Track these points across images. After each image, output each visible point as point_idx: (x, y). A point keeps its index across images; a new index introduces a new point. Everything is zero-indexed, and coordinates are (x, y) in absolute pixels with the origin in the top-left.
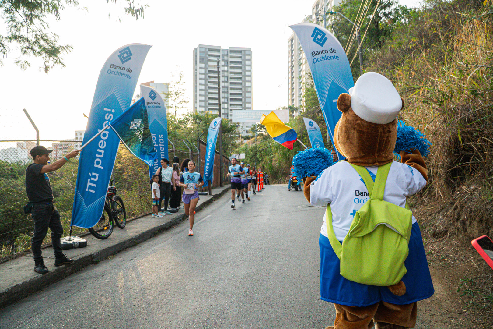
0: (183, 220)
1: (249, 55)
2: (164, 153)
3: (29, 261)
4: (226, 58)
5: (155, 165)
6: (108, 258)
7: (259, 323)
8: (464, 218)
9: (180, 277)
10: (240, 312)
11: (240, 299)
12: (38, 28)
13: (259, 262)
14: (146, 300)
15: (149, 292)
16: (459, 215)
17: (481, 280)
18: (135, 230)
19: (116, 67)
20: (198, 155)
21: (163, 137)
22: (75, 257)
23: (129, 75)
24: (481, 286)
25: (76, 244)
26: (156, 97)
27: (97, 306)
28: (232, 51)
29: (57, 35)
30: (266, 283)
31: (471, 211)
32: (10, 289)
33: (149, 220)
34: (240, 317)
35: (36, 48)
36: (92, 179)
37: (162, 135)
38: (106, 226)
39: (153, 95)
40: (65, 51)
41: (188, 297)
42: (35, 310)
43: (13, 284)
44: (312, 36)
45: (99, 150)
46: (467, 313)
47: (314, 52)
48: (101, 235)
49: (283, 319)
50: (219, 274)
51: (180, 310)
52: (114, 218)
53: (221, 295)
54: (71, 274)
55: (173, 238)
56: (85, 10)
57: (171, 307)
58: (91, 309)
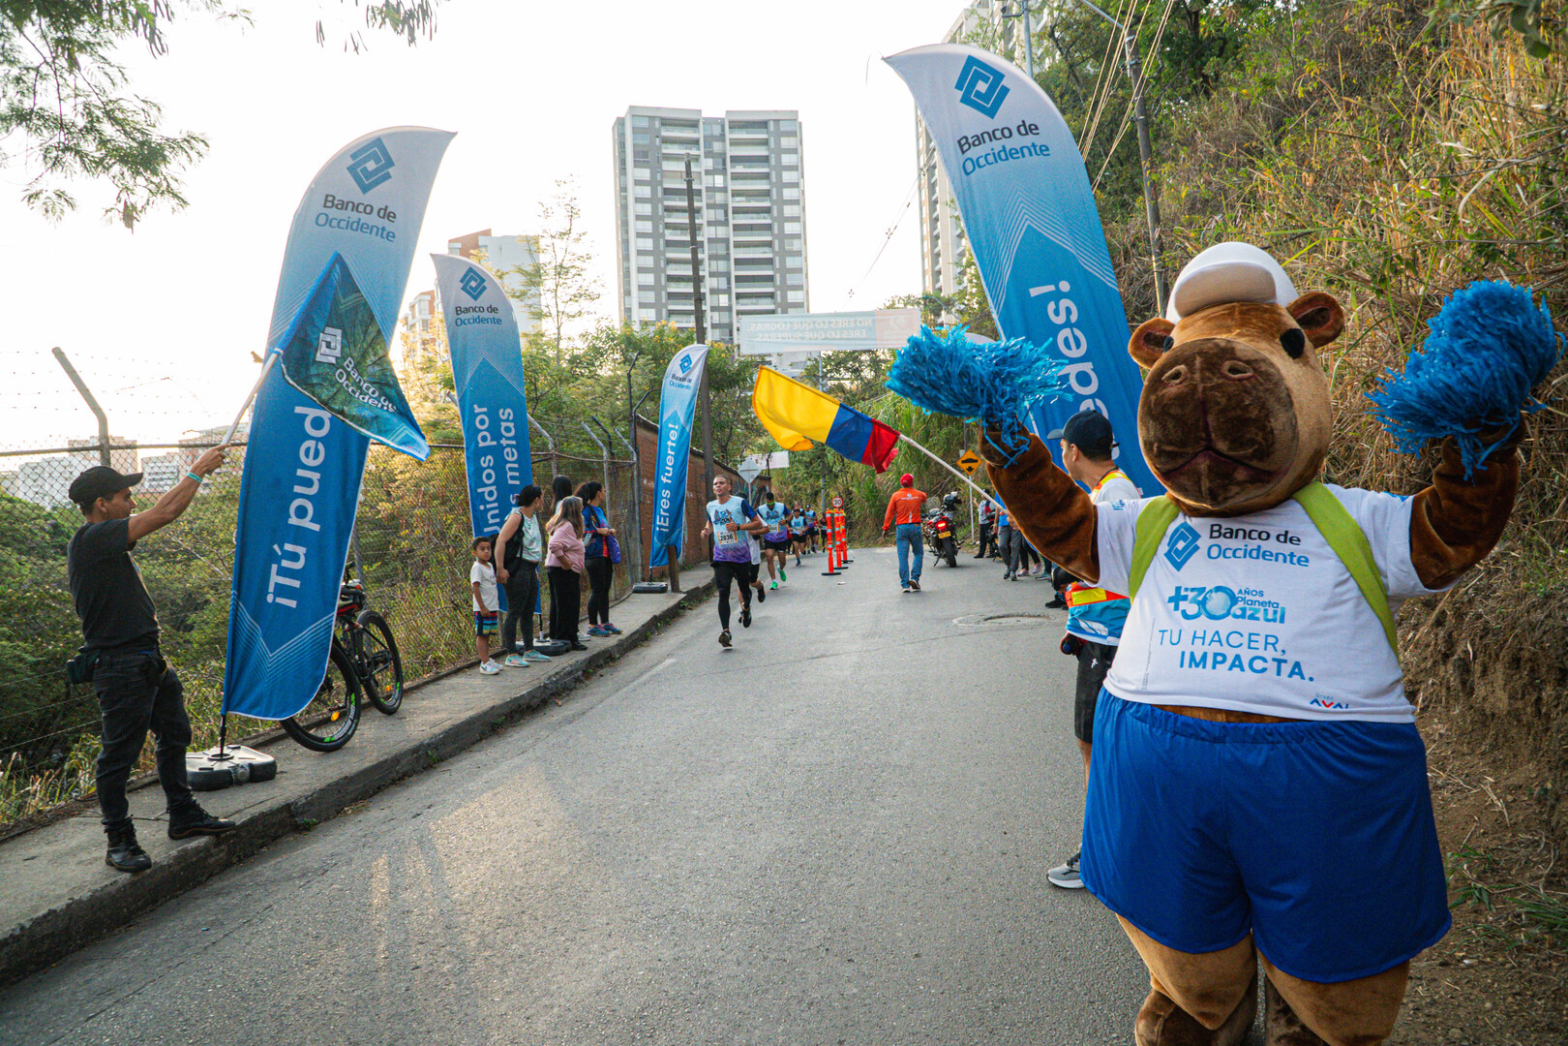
0: (587, 678)
1: (793, 134)
2: (516, 466)
3: (88, 834)
4: (717, 147)
5: (488, 506)
6: (345, 812)
7: (805, 1015)
8: (1466, 652)
9: (565, 870)
10: (750, 979)
11: (753, 937)
12: (92, 83)
13: (817, 811)
14: (454, 949)
15: (467, 922)
16: (1451, 642)
17: (1516, 852)
18: (432, 717)
19: (343, 205)
20: (631, 465)
21: (511, 418)
22: (237, 812)
23: (388, 229)
24: (1513, 872)
25: (240, 771)
26: (484, 288)
27: (301, 973)
28: (735, 125)
29: (155, 105)
30: (835, 880)
31: (1486, 630)
32: (27, 926)
33: (477, 681)
34: (748, 995)
35: (90, 146)
36: (285, 563)
37: (509, 410)
38: (339, 708)
39: (473, 284)
40: (182, 158)
41: (587, 936)
42: (107, 992)
43: (35, 909)
44: (959, 86)
45: (300, 473)
46: (1466, 961)
47: (966, 138)
48: (322, 740)
49: (883, 999)
50: (689, 854)
51: (560, 977)
52: (362, 682)
53: (693, 926)
54: (226, 866)
55: (552, 740)
56: (241, 20)
57: (531, 970)
58: (282, 984)
